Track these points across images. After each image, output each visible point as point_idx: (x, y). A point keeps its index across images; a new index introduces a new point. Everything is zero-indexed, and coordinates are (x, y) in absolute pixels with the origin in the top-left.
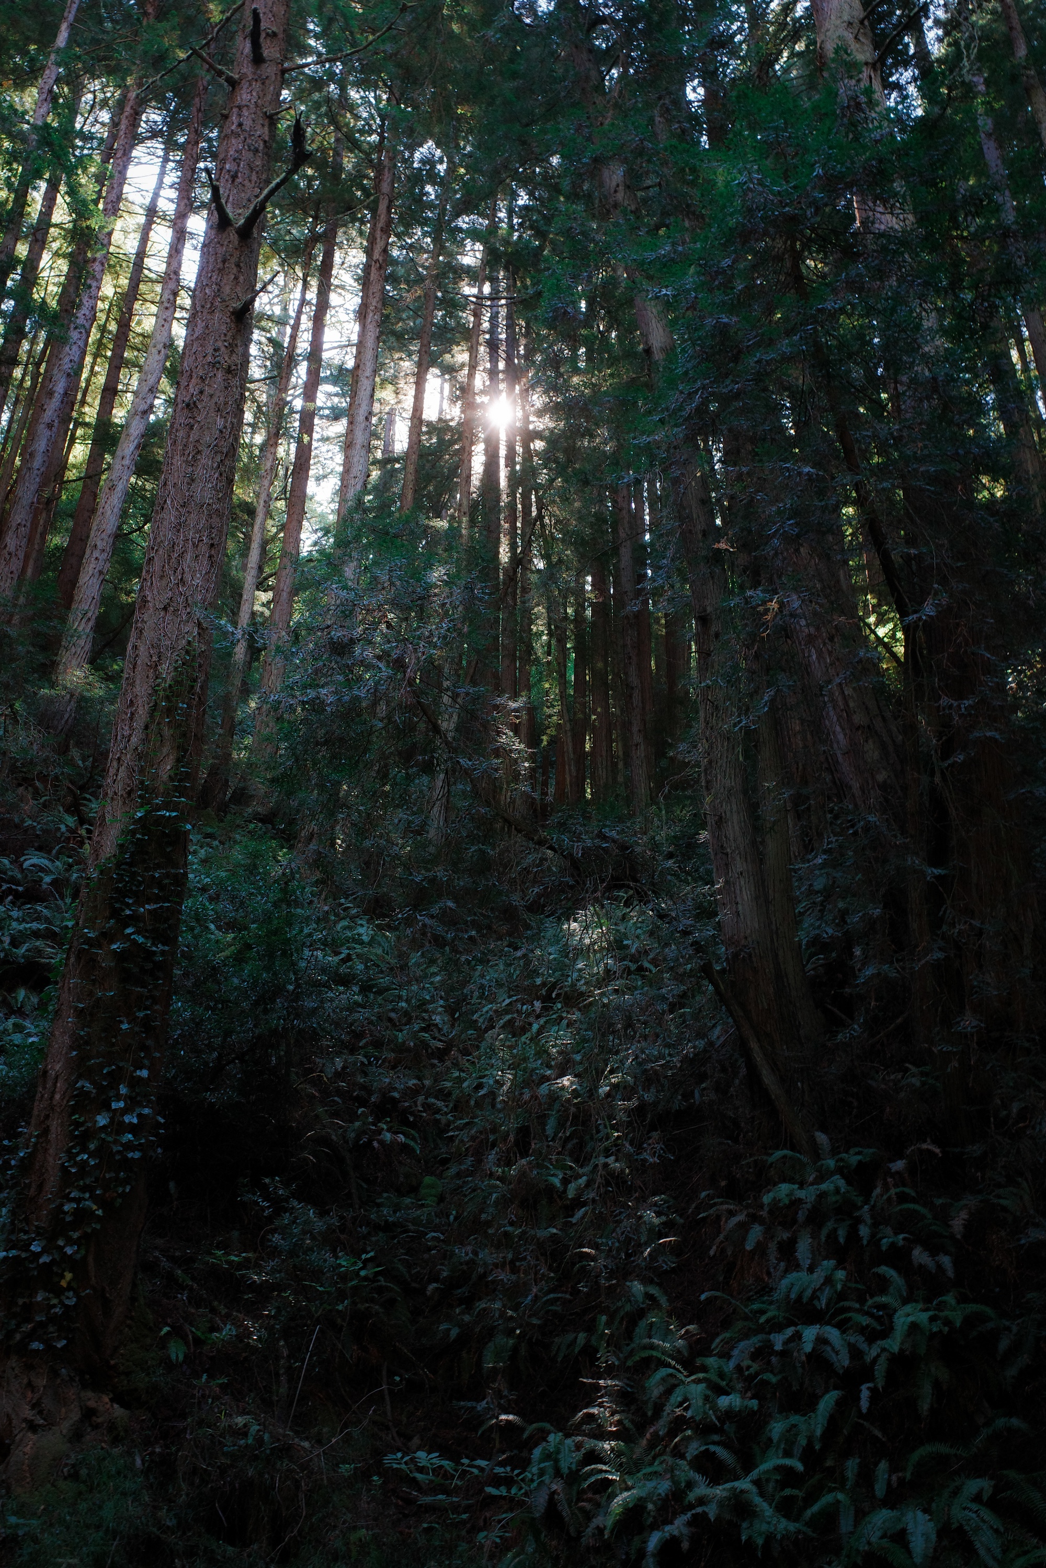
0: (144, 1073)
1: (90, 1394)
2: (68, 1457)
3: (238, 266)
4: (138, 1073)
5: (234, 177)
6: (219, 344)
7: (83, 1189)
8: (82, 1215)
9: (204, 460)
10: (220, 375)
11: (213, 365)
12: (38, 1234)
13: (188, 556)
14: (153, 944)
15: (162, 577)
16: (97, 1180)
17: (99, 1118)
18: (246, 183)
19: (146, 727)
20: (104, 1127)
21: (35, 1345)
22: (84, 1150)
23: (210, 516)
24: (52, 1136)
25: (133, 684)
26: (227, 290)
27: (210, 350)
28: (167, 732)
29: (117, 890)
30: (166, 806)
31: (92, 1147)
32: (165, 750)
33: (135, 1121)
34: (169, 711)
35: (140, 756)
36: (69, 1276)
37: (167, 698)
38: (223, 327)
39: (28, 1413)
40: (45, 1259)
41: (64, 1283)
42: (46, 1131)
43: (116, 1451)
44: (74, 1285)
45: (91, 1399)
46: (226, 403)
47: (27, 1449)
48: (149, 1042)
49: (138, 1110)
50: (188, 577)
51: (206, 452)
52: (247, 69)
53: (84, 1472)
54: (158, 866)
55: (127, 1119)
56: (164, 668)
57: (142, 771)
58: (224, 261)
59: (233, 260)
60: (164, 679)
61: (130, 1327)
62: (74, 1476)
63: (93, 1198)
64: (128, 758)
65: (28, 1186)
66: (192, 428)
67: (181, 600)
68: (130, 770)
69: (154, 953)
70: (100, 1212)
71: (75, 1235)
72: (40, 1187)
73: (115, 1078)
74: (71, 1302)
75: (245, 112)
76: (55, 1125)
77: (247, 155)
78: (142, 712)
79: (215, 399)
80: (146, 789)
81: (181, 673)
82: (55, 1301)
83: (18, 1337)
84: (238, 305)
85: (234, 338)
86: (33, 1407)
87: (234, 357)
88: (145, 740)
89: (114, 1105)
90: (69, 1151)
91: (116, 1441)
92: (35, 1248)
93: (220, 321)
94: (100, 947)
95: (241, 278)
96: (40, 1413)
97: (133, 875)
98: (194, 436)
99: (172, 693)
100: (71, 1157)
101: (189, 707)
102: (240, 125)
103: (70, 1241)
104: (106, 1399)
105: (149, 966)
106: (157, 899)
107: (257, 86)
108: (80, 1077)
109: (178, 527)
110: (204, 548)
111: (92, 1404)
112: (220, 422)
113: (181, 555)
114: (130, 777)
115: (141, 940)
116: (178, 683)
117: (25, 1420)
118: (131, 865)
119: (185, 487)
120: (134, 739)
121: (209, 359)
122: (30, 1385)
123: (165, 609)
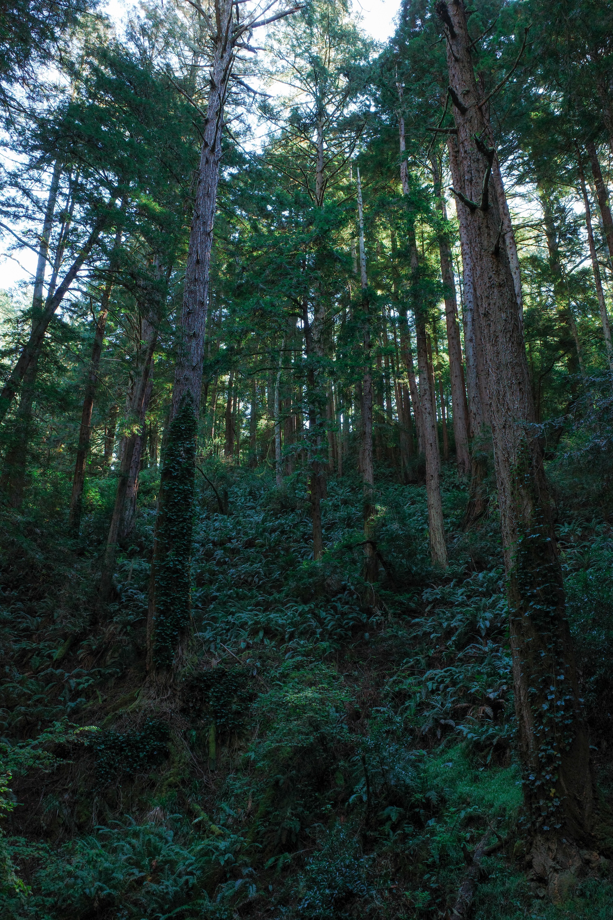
0: (562, 677)
1: (585, 852)
2: (577, 885)
3: (487, 227)
4: (558, 678)
5: (471, 181)
6: (491, 274)
7: (547, 744)
8: (550, 759)
9: (500, 340)
10: (496, 291)
11: (491, 287)
12: (533, 771)
13: (508, 395)
14: (548, 607)
15: (498, 411)
16: (553, 738)
17: (544, 706)
18: (479, 180)
19: (512, 493)
20: (548, 710)
21: (546, 828)
22: (542, 723)
23: (513, 368)
24: (525, 719)
25: (499, 474)
26: (486, 243)
27: (487, 280)
28: (523, 492)
29: (520, 584)
30: (534, 532)
31: (544, 721)
32: (525, 502)
33: (563, 704)
34: (521, 481)
35: (513, 510)
36: (553, 790)
37: (519, 474)
38: (491, 265)
39: (552, 863)
40: (538, 783)
41: (552, 795)
42: (522, 717)
43: (605, 881)
44: (558, 795)
45: (586, 854)
46: (503, 304)
47: (556, 882)
48: (561, 660)
49: (564, 698)
50: (511, 406)
51: (500, 335)
52: (460, 120)
53: (588, 893)
54: (539, 565)
55: (559, 703)
56: (512, 459)
57: (516, 517)
58: (479, 229)
59: (484, 226)
60: (514, 465)
61: (598, 814)
62: (582, 895)
63: (552, 748)
64: (508, 513)
65: (521, 747)
66: (490, 326)
67: (510, 419)
68: (511, 519)
69: (549, 612)
70: (559, 755)
71: (548, 769)
72: (527, 745)
73: (547, 683)
74: (558, 804)
75: (466, 143)
76: (525, 713)
77: (474, 166)
78: (508, 485)
79: (497, 304)
80: (520, 526)
81: (522, 459)
82: (550, 804)
83: (538, 824)
84: (492, 249)
85: (497, 266)
86: (554, 859)
87: (501, 277)
88: (514, 500)
89: (550, 697)
90: (534, 726)
91: (603, 876)
92: (532, 778)
93: (487, 262)
94: (521, 616)
95: (492, 233)
96: (558, 863)
97: (526, 574)
98: (492, 329)
99: (521, 470)
100: (536, 728)
101: (532, 474)
102: (465, 152)
103: (548, 773)
104: (595, 854)
105: (548, 620)
106: (544, 583)
107: (467, 125)
108: (529, 686)
109: (498, 382)
110: (515, 387)
111: (587, 857)
112: (504, 315)
113: (504, 396)
114: (512, 523)
115: (539, 607)
116: (522, 464)
117: (551, 867)
118: (524, 568)
119: (495, 359)
120: (508, 502)
121: (488, 285)
122: (549, 849)
123: (504, 427)
